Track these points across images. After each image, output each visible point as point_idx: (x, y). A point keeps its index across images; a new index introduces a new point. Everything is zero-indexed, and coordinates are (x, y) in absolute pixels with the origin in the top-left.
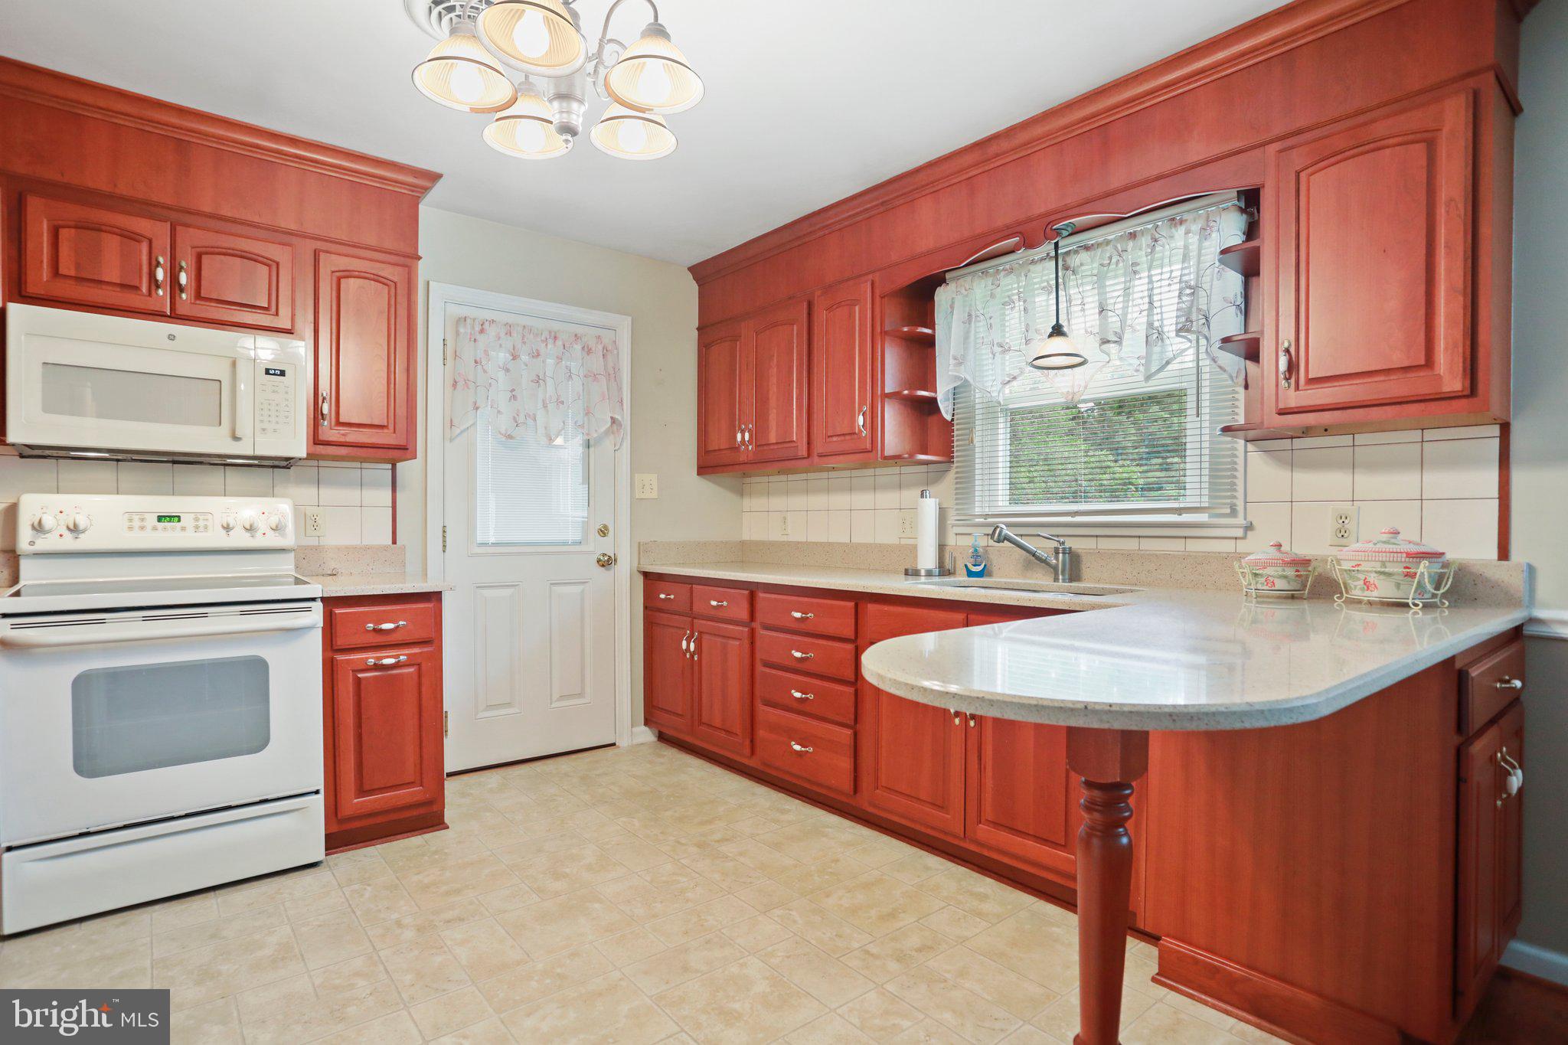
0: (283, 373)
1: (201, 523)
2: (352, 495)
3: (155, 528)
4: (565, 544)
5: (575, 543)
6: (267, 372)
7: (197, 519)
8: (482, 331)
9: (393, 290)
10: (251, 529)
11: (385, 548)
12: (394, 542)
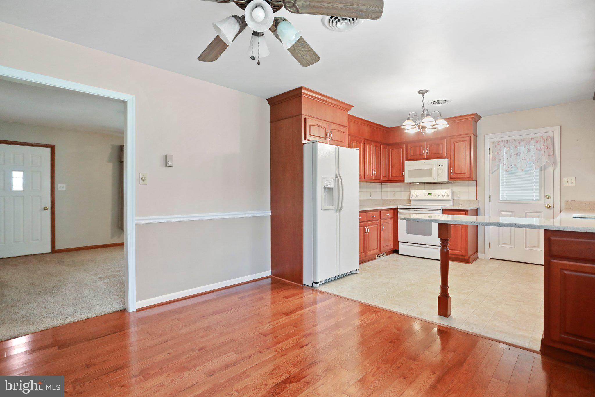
0: (442, 166)
1: (435, 195)
2: (466, 188)
3: (428, 196)
4: (533, 200)
5: (536, 200)
6: (439, 166)
7: (434, 194)
8: (498, 144)
9: (466, 144)
10: (443, 196)
11: (474, 200)
12: (477, 199)
